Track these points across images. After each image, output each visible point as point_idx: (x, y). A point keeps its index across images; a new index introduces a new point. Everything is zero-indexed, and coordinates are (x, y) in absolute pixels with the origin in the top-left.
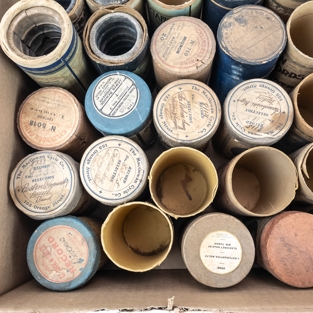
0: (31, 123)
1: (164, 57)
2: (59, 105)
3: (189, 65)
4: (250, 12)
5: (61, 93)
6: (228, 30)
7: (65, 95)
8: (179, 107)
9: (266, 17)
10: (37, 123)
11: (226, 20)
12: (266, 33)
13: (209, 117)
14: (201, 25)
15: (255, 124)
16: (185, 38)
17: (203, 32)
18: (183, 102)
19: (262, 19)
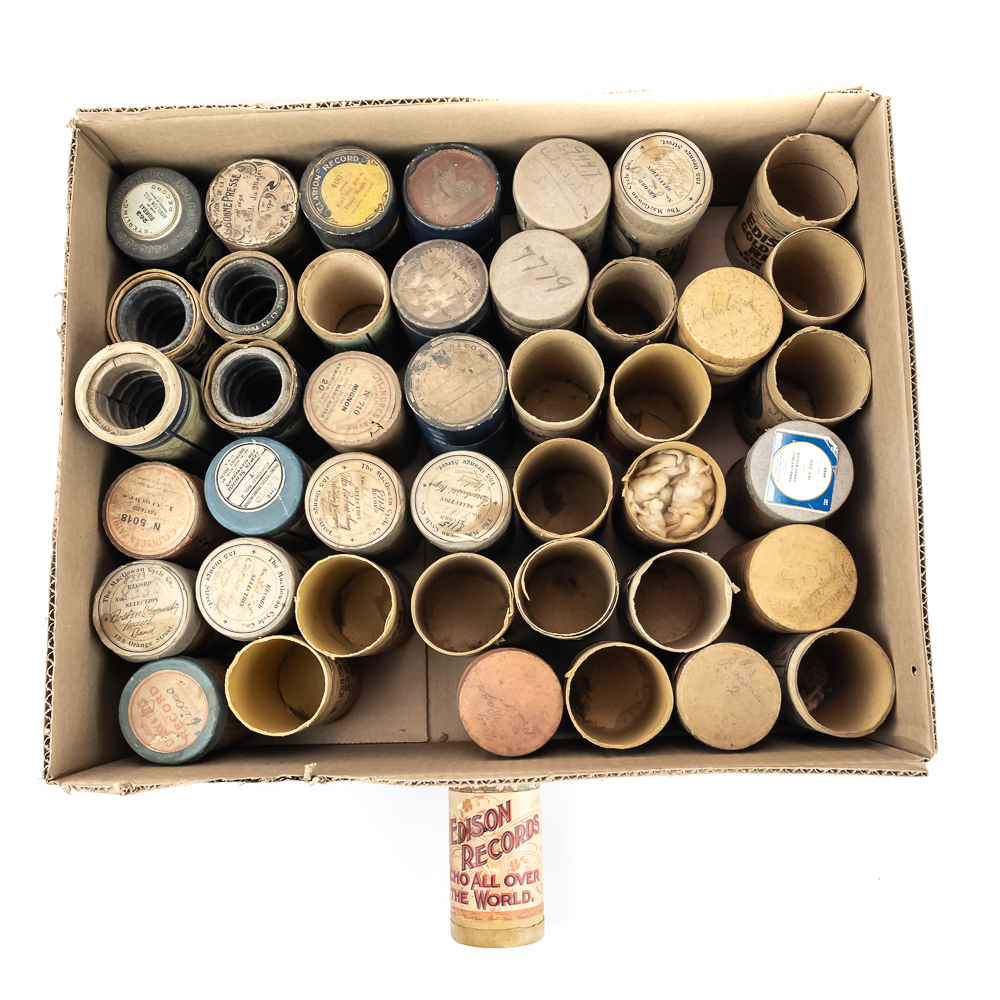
0: (124, 518)
1: (323, 416)
2: (165, 491)
3: (359, 430)
4: (457, 345)
5: (169, 472)
6: (421, 375)
7: (175, 475)
8: (342, 496)
9: (479, 353)
10: (133, 518)
11: (419, 358)
12: (477, 381)
13: (386, 511)
14: (380, 366)
15: (454, 520)
16: (356, 387)
17: (383, 377)
18: (349, 488)
19: (473, 357)
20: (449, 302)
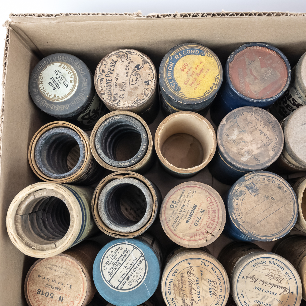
0: (39, 292)
1: (173, 226)
2: (67, 274)
3: (198, 238)
4: (262, 179)
5: (69, 261)
6: (239, 200)
7: (72, 263)
8: (187, 283)
9: (277, 186)
10: (45, 292)
11: (237, 188)
12: (277, 205)
13: (218, 296)
14: (211, 193)
16: (195, 206)
17: (213, 200)
18: (192, 278)
19: (273, 188)
20: (258, 151)
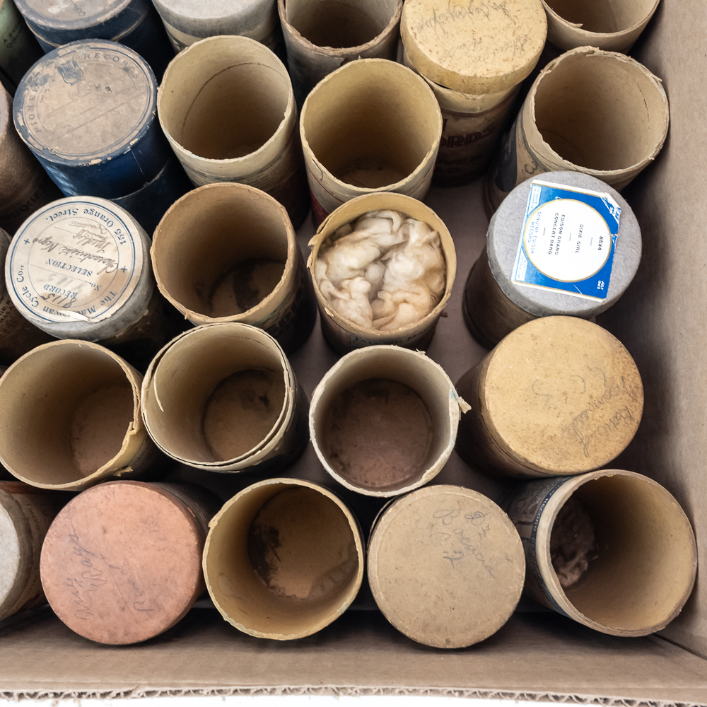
4: (94, 54)
6: (39, 91)
9: (122, 67)
11: (39, 70)
15: (62, 292)
19: (113, 70)
